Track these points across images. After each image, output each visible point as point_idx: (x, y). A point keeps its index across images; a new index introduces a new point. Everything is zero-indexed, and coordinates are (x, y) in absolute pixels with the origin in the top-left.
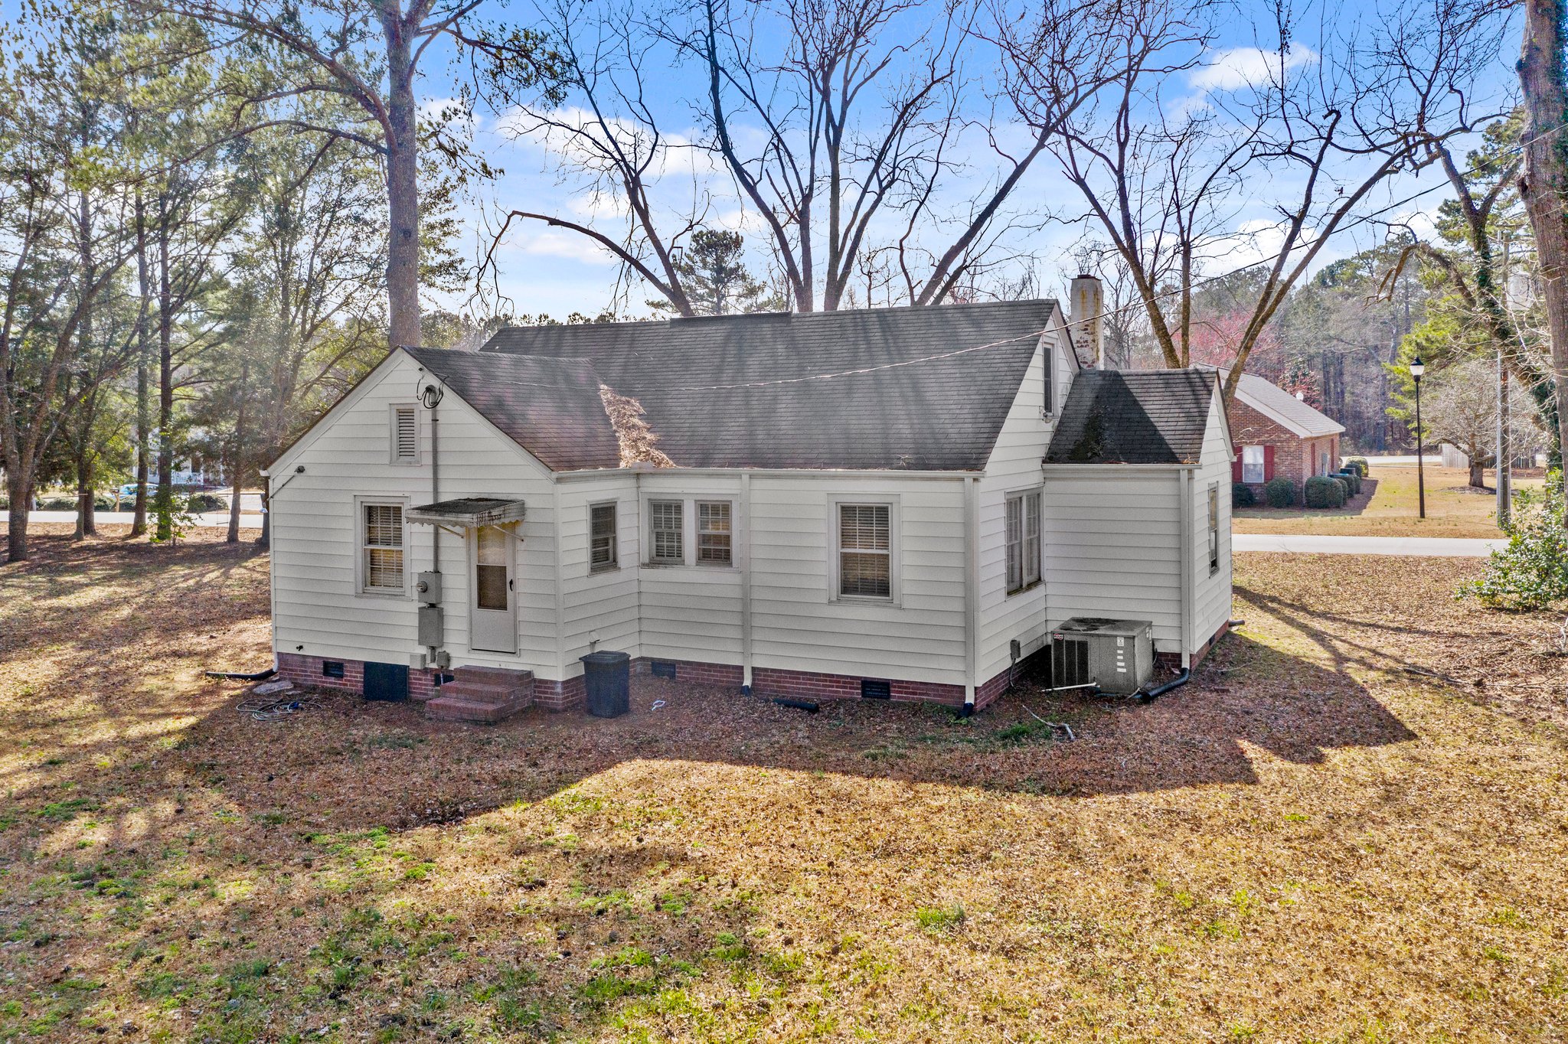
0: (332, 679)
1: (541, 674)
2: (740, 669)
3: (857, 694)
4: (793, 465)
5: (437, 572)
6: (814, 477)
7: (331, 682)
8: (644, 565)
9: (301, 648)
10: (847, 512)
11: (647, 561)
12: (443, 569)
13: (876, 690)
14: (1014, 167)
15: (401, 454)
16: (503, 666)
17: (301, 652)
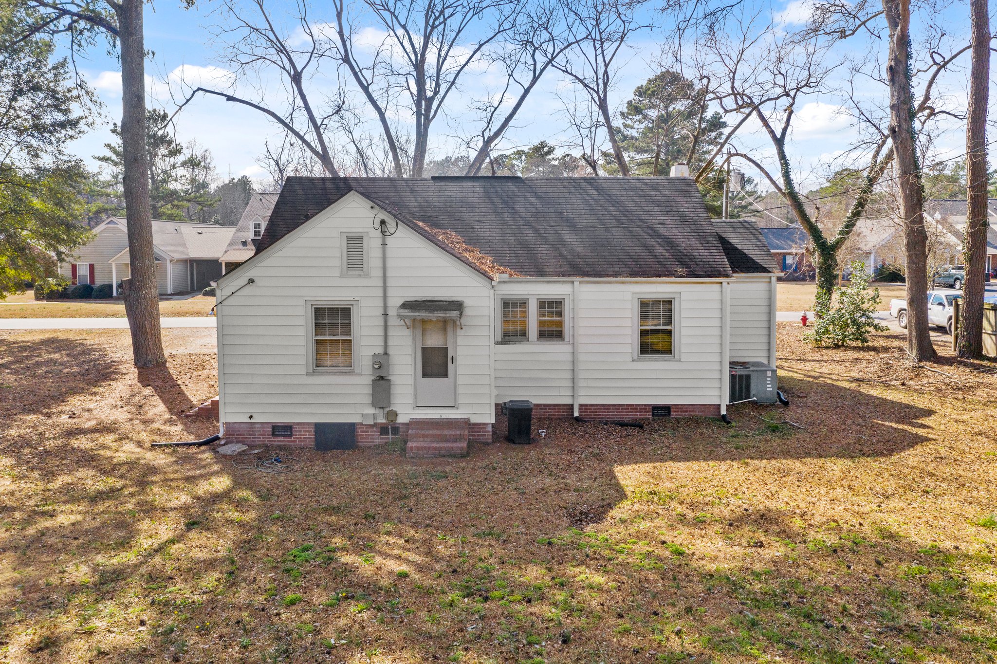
0: (281, 439)
1: (474, 420)
2: (571, 406)
3: (649, 415)
4: (608, 276)
5: (386, 353)
6: (623, 283)
7: (280, 440)
8: (497, 343)
9: (251, 417)
10: (644, 304)
11: (500, 340)
12: (391, 351)
13: (662, 412)
14: (523, 91)
15: (350, 267)
16: (444, 416)
17: (252, 421)
